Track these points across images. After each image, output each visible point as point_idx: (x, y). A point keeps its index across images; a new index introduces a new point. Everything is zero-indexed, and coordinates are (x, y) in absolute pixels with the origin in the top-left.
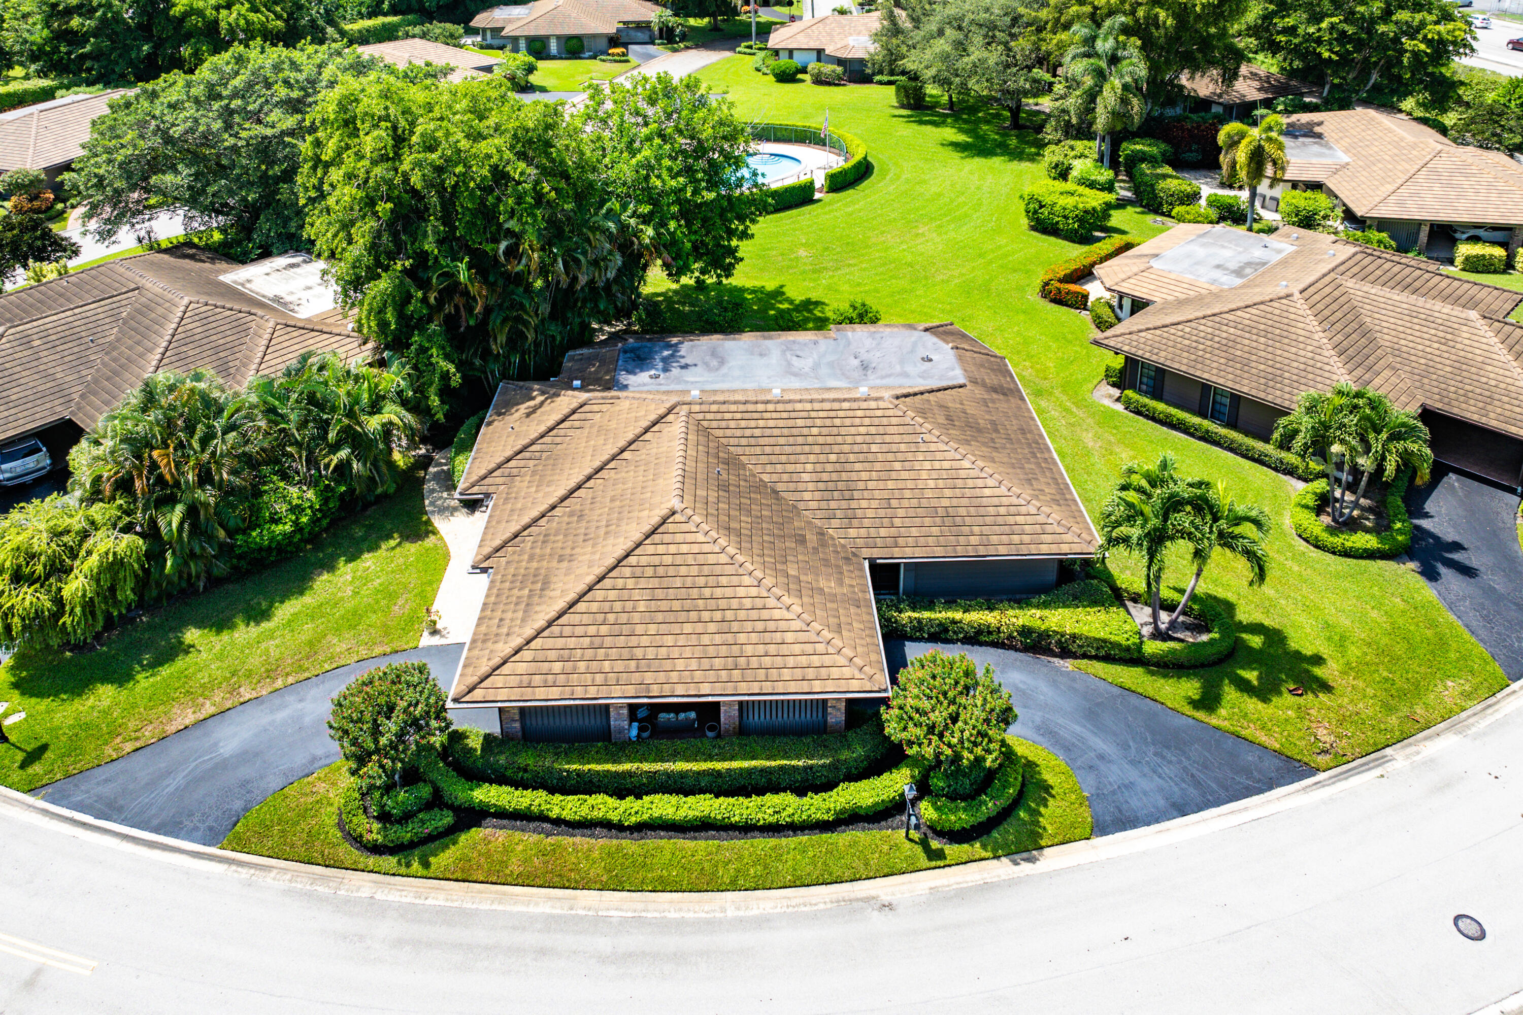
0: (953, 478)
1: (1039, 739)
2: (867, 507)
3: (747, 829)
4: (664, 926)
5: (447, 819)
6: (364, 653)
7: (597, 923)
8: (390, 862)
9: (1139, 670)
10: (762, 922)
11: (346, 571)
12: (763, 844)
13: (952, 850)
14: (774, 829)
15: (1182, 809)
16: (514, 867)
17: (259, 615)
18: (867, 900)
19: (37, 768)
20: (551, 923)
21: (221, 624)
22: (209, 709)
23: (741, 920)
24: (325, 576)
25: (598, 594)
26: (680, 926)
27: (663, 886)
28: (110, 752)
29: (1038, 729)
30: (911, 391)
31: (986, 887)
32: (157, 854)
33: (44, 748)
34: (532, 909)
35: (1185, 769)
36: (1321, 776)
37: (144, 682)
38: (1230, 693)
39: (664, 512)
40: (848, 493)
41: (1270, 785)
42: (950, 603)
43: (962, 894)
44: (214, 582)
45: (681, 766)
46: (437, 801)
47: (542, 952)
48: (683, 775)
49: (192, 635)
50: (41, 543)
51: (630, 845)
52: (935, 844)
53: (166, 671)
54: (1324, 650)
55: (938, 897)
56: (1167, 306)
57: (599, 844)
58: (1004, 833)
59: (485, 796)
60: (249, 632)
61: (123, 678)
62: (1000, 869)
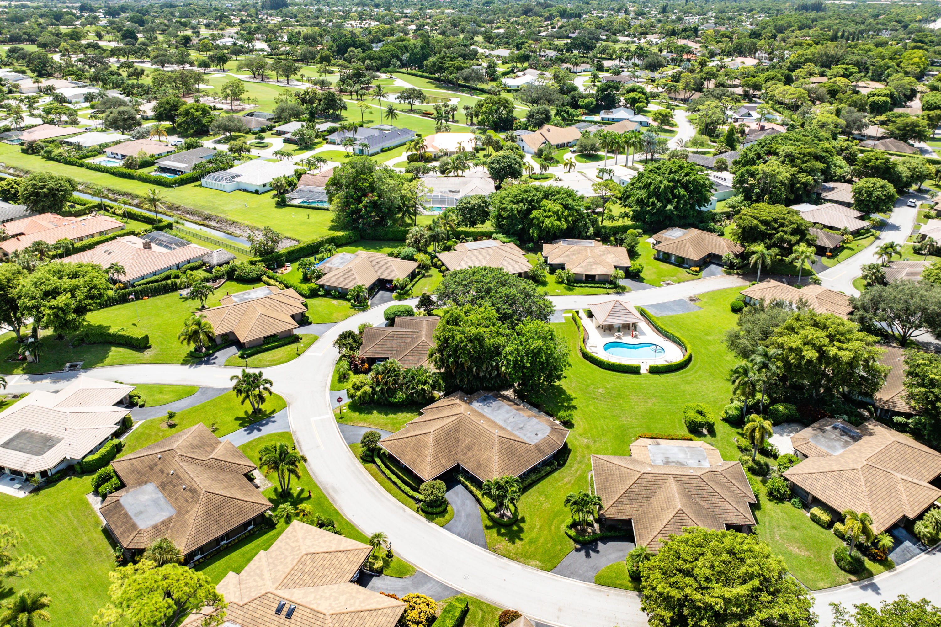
0: (489, 459)
2: (470, 454)
3: (400, 488)
8: (361, 460)
10: (389, 500)
11: (405, 414)
12: (400, 492)
13: (420, 512)
14: (403, 491)
15: (459, 535)
16: (372, 471)
17: (386, 414)
18: (404, 509)
19: (341, 420)
20: (369, 482)
21: (380, 412)
22: (365, 425)
24: (400, 413)
27: (384, 487)
28: (350, 423)
29: (458, 510)
31: (418, 519)
32: (342, 441)
33: (344, 418)
35: (469, 532)
36: (486, 550)
37: (363, 415)
38: (495, 530)
39: (429, 431)
40: (470, 449)
41: (478, 545)
43: (415, 518)
44: (385, 405)
46: (372, 457)
48: (400, 476)
49: (375, 412)
50: (358, 383)
51: (386, 479)
52: (419, 509)
53: (366, 415)
54: (526, 540)
55: (412, 516)
56: (636, 461)
57: (383, 476)
58: (430, 516)
59: (377, 460)
60: (382, 416)
61: (360, 413)
62: (424, 520)
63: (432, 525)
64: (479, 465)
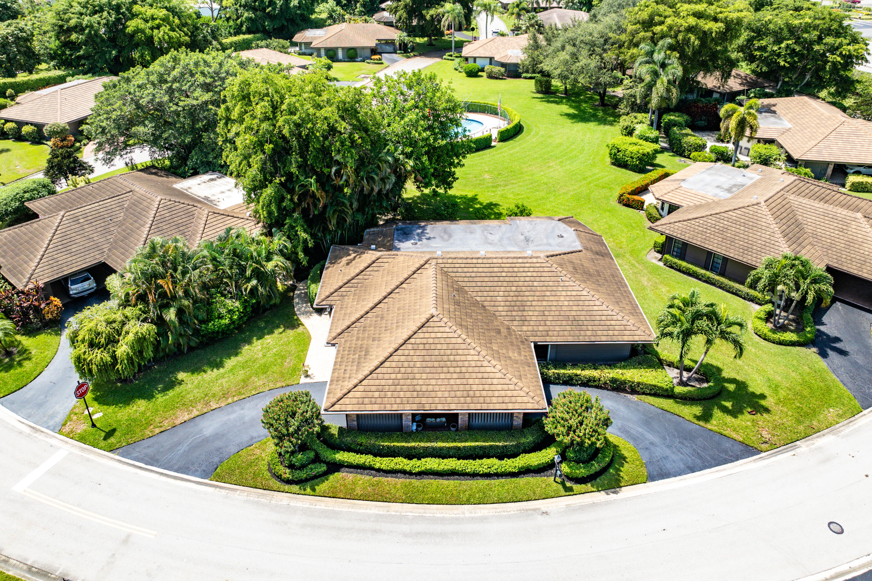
0: (578, 300)
1: (620, 434)
2: (532, 315)
3: (474, 475)
4: (434, 520)
5: (323, 468)
6: (272, 386)
7: (401, 518)
8: (295, 488)
9: (671, 401)
10: (483, 519)
11: (257, 344)
13: (577, 487)
14: (487, 476)
15: (692, 470)
16: (358, 491)
18: (535, 510)
19: (112, 440)
20: (378, 518)
21: (196, 369)
22: (195, 413)
23: (473, 518)
24: (247, 347)
25: (395, 358)
26: (443, 520)
27: (433, 501)
28: (148, 433)
29: (620, 429)
30: (555, 253)
31: (594, 505)
32: (179, 482)
33: (114, 430)
34: (368, 511)
35: (694, 450)
36: (763, 454)
37: (160, 399)
38: (717, 413)
39: (428, 316)
40: (522, 307)
41: (737, 458)
42: (575, 365)
43: (582, 508)
44: (191, 349)
45: (440, 444)
46: (317, 459)
47: (375, 531)
48: (441, 449)
49: (181, 376)
50: (102, 328)
51: (415, 482)
52: (568, 484)
53: (171, 393)
54: (767, 392)
55: (570, 509)
56: (689, 209)
57: (400, 481)
58: (603, 479)
59: (342, 456)
60: (211, 374)
61: (149, 396)
62: (601, 496)
63: (626, 492)
64: (575, 321)
